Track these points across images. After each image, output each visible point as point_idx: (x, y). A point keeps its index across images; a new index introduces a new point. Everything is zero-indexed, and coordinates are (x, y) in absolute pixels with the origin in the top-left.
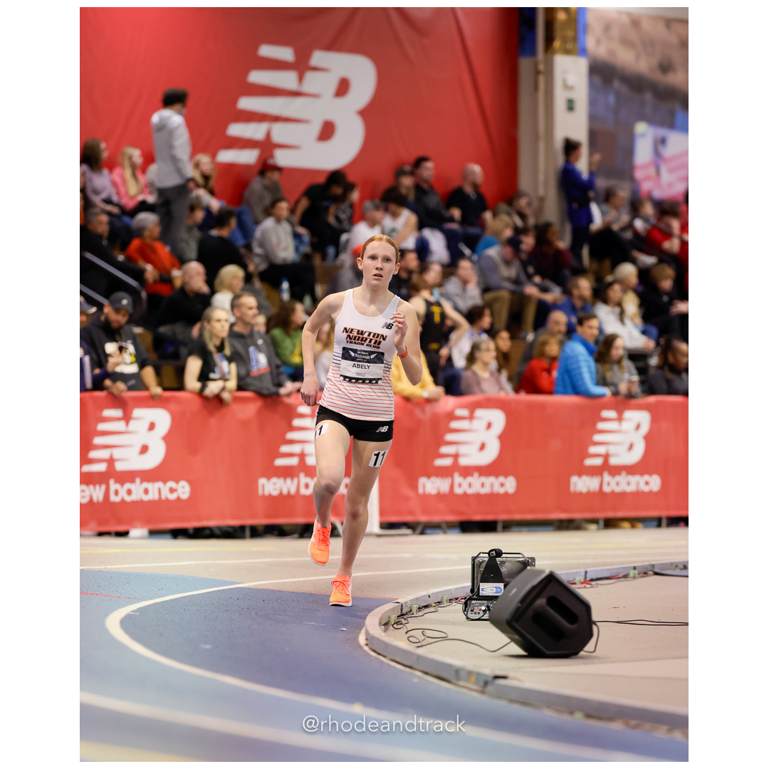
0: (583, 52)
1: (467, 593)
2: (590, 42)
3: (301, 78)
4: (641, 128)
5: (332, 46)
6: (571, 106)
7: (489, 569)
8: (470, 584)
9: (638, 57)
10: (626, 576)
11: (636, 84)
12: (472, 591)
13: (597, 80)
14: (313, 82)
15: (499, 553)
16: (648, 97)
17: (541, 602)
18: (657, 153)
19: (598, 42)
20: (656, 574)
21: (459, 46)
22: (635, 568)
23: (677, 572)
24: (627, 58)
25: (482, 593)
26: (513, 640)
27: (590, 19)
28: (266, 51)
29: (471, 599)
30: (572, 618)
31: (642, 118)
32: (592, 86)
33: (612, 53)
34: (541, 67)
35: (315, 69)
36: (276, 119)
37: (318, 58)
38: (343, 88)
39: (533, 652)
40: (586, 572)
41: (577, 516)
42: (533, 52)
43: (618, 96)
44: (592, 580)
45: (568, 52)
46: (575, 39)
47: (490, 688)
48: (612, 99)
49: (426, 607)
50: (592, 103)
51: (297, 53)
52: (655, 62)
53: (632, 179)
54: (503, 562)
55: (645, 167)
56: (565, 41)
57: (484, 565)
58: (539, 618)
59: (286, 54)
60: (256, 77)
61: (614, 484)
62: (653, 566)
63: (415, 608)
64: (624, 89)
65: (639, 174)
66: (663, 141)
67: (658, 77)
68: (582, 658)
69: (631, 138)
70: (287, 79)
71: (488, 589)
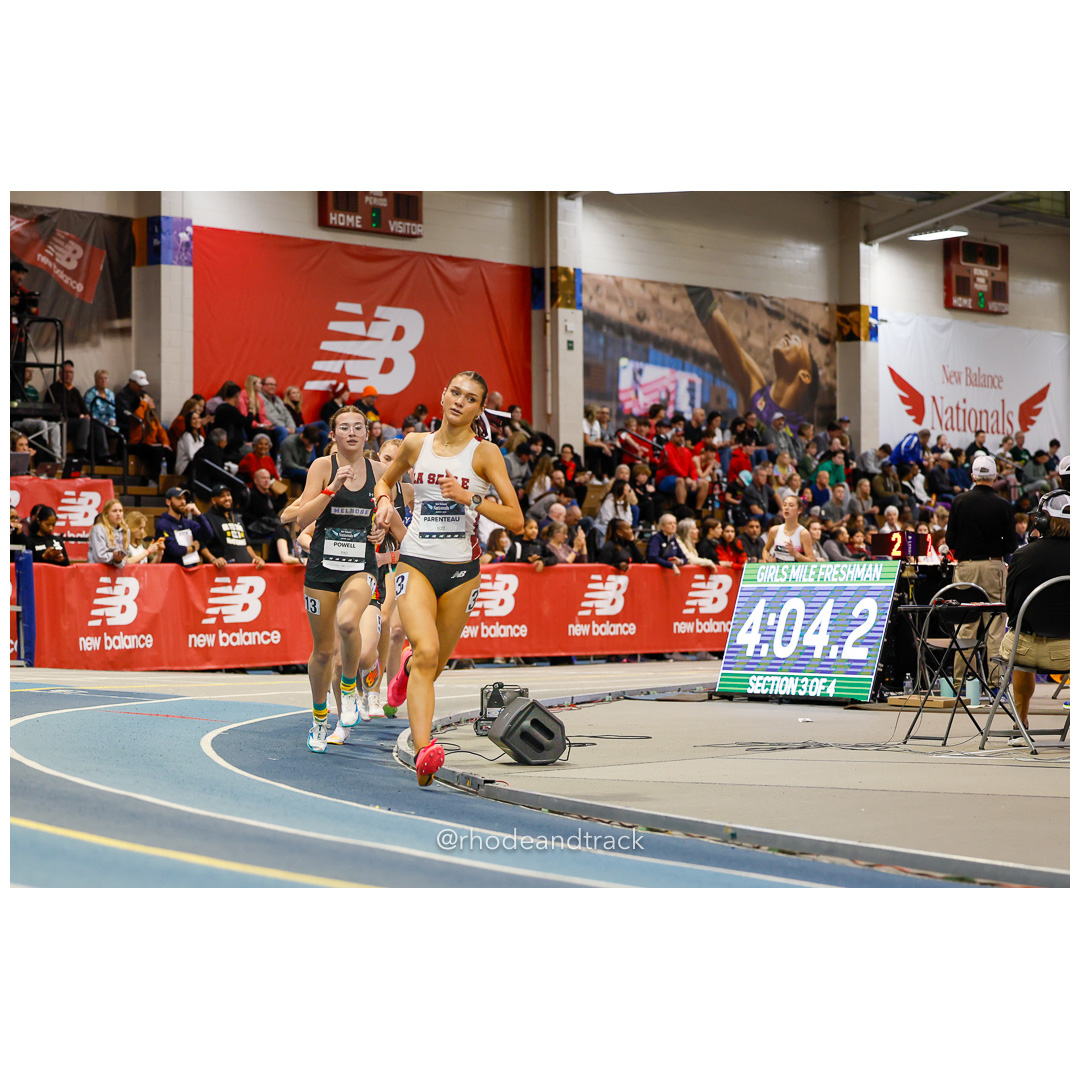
0: (579, 306)
1: (478, 716)
2: (585, 299)
3: (367, 327)
4: (623, 362)
5: (390, 303)
6: (570, 345)
7: (494, 697)
8: (479, 708)
9: (620, 310)
10: (603, 700)
11: (619, 329)
12: (481, 714)
13: (590, 326)
14: (376, 330)
15: (501, 686)
16: (629, 338)
17: (527, 723)
18: (635, 380)
19: (591, 298)
20: (626, 698)
21: (486, 301)
22: (610, 694)
23: (643, 696)
24: (614, 311)
25: (488, 716)
26: (506, 752)
27: (584, 280)
28: (341, 306)
29: (480, 720)
30: (550, 734)
31: (625, 355)
32: (585, 330)
33: (601, 306)
34: (548, 317)
35: (378, 320)
36: (349, 357)
37: (380, 311)
38: (399, 333)
39: (521, 761)
40: (573, 698)
41: (573, 654)
42: (543, 306)
43: (606, 338)
44: (577, 704)
45: (568, 306)
46: (573, 296)
47: (481, 790)
48: (601, 341)
49: (448, 726)
50: (586, 343)
51: (364, 308)
52: (633, 313)
53: (618, 400)
54: (504, 693)
55: (626, 391)
56: (566, 297)
57: (490, 694)
58: (525, 735)
59: (356, 308)
60: (334, 326)
61: (599, 630)
62: (624, 692)
63: (439, 726)
64: (611, 333)
65: (622, 397)
66: (640, 372)
67: (636, 323)
68: (558, 765)
69: (617, 370)
70: (357, 328)
71: (494, 712)
